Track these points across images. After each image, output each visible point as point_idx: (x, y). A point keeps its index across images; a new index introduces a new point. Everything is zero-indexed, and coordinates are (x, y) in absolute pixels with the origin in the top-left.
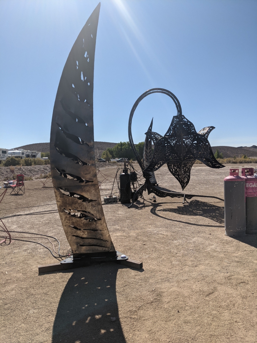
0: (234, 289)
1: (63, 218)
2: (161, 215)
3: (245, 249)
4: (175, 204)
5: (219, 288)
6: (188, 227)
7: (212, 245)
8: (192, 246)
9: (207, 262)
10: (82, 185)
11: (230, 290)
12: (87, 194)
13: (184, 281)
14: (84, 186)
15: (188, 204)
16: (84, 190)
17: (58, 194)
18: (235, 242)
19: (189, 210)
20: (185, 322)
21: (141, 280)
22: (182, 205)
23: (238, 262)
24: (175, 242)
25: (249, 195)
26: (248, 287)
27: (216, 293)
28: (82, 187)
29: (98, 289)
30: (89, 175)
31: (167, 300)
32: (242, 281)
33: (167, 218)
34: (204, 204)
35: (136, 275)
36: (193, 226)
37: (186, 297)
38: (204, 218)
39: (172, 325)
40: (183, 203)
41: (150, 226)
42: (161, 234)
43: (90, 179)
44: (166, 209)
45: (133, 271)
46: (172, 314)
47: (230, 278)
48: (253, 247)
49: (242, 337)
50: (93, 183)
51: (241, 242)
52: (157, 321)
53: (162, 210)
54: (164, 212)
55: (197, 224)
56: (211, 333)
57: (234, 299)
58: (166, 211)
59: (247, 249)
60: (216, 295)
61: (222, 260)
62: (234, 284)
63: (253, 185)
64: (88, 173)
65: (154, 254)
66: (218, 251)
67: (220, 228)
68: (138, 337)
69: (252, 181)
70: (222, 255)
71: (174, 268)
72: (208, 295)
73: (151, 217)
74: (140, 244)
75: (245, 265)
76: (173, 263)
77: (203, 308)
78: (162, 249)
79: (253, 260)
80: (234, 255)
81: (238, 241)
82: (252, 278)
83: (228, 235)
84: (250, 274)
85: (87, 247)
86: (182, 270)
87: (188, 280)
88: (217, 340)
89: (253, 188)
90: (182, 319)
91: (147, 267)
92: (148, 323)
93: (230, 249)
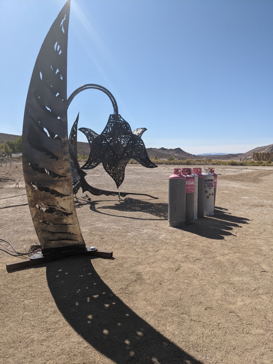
0: (194, 264)
1: (33, 213)
2: (103, 212)
3: (189, 236)
4: (111, 201)
5: (182, 265)
6: (134, 222)
7: (162, 234)
8: (146, 236)
9: (164, 247)
10: (55, 180)
11: (191, 266)
12: (60, 189)
13: (153, 263)
14: (58, 181)
15: (123, 202)
16: (57, 185)
17: (30, 189)
18: (179, 231)
19: (127, 207)
20: (169, 290)
21: (117, 266)
22: (119, 203)
23: (188, 246)
24: (129, 234)
25: (188, 191)
26: (203, 262)
27: (182, 268)
28: (55, 182)
29: (81, 277)
30: (62, 170)
31: (148, 277)
32: (197, 258)
33: (110, 214)
34: (138, 202)
35: (110, 263)
36: (138, 220)
37: (160, 274)
38: (144, 213)
39: (159, 293)
40: (119, 201)
41: (98, 222)
42: (113, 228)
43: (63, 174)
44: (105, 206)
45: (105, 260)
46: (156, 286)
47: (187, 257)
48: (195, 234)
49: (212, 293)
50: (66, 178)
51: (183, 231)
52: (147, 292)
53: (101, 207)
54: (105, 210)
55: (141, 218)
56: (191, 294)
57: (196, 271)
58: (106, 208)
59: (190, 236)
60: (182, 270)
61: (175, 245)
62: (192, 261)
63: (191, 182)
64: (61, 168)
65: (116, 245)
66: (169, 239)
67: (162, 221)
68: (138, 305)
69: (191, 180)
70: (174, 242)
71: (140, 254)
72: (176, 271)
73: (95, 215)
74: (98, 238)
75: (195, 248)
76: (137, 250)
77: (177, 279)
78: (120, 240)
79: (198, 243)
80: (183, 240)
81: (181, 230)
82: (203, 256)
83: (171, 226)
84: (200, 253)
85: (57, 241)
86: (147, 255)
87: (156, 262)
88: (197, 297)
89: (191, 185)
90: (165, 288)
91: (116, 256)
92: (141, 294)
93: (178, 237)
